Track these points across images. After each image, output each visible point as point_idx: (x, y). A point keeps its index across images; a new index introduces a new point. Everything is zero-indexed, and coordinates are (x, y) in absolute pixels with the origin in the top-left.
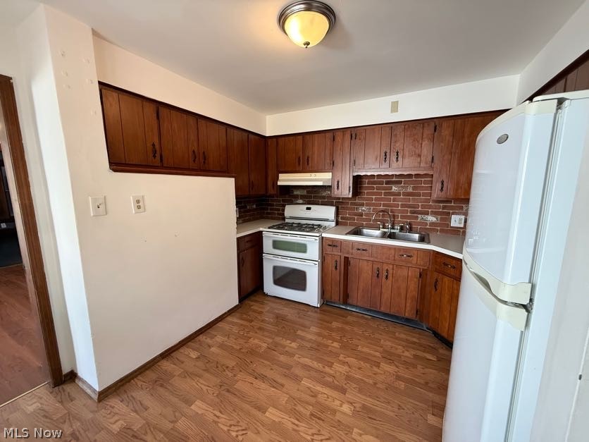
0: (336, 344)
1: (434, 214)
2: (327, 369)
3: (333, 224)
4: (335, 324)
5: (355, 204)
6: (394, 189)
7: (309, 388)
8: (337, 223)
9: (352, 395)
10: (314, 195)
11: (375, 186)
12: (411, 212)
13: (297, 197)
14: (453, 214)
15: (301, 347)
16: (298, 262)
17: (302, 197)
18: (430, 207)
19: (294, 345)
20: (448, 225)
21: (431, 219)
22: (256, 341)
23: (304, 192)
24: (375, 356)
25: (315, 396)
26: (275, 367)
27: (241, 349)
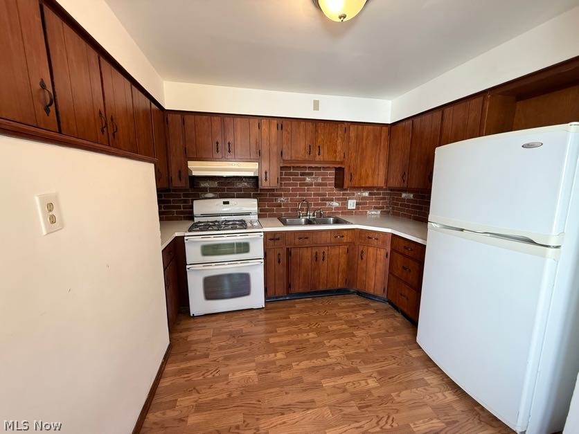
0: (311, 335)
1: (338, 200)
2: (329, 361)
3: (256, 217)
4: (294, 317)
5: (273, 195)
6: (308, 180)
7: (334, 387)
8: (260, 216)
9: (365, 370)
10: (226, 187)
11: (291, 177)
12: (322, 200)
13: (205, 190)
14: (349, 199)
15: (288, 354)
16: (240, 264)
17: (212, 190)
18: (334, 195)
19: (279, 355)
20: (346, 208)
21: (335, 204)
22: (238, 375)
23: (215, 184)
24: (344, 329)
25: (345, 391)
26: (287, 389)
27: (230, 395)
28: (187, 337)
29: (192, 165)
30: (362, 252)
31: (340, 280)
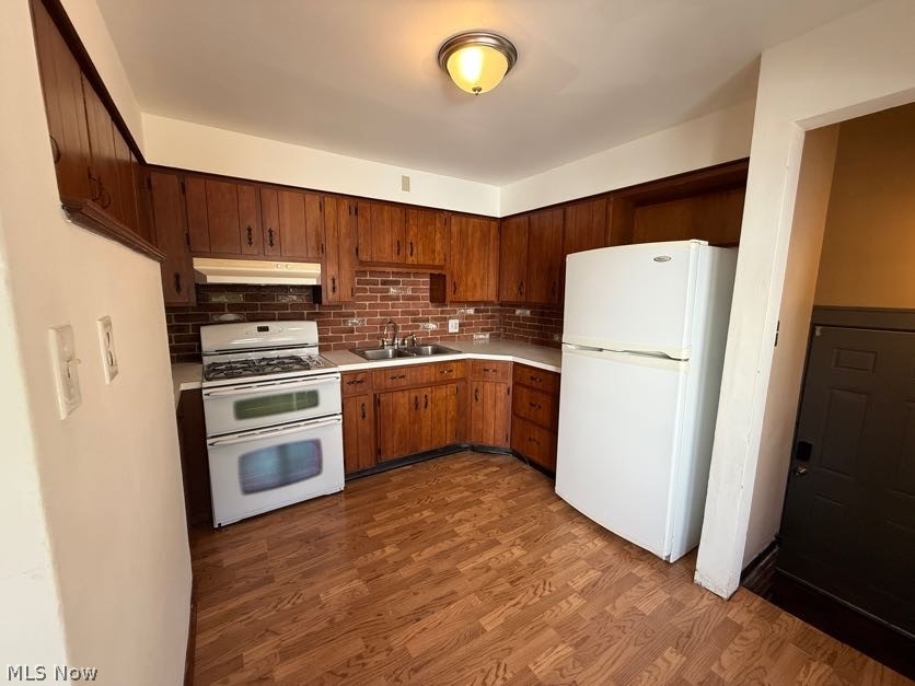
0: (426, 513)
1: (435, 320)
2: (458, 540)
3: (315, 351)
4: (393, 496)
5: (341, 315)
6: (393, 291)
7: (474, 568)
8: (322, 349)
9: (506, 539)
10: (260, 304)
11: (368, 287)
12: (413, 321)
13: (220, 308)
14: (450, 318)
15: (401, 545)
16: (303, 427)
17: (233, 308)
18: (429, 313)
19: (389, 550)
20: (446, 332)
21: (432, 326)
22: (335, 592)
23: (240, 298)
24: (467, 497)
25: (489, 569)
26: (413, 588)
27: (331, 621)
28: (220, 561)
29: (200, 264)
30: (477, 390)
31: (448, 435)
